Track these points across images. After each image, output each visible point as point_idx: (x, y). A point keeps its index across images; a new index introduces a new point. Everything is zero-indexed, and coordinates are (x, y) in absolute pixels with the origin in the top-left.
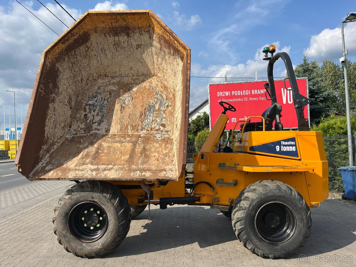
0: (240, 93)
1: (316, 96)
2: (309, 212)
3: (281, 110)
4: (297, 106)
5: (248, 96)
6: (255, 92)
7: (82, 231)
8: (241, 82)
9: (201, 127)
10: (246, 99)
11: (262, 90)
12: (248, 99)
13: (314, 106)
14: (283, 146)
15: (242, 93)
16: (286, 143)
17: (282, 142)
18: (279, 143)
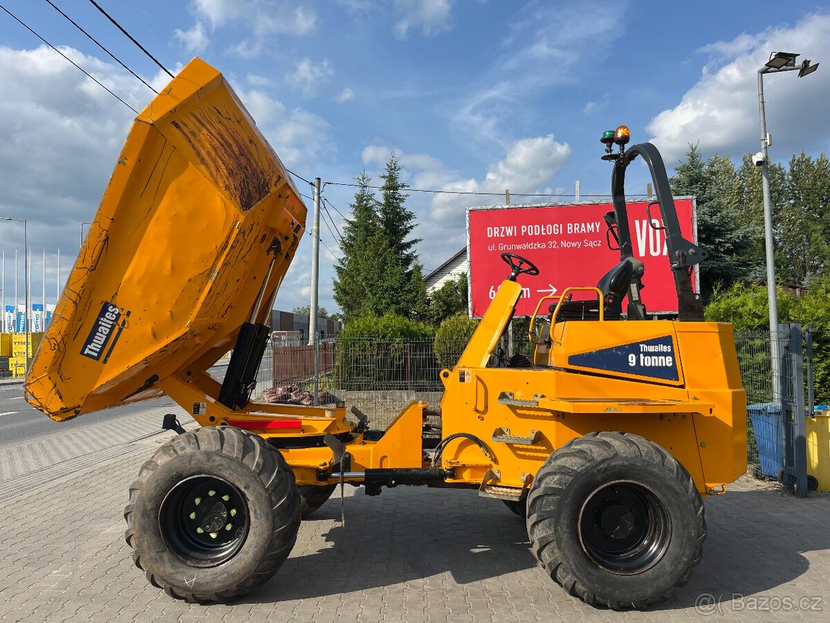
0: (541, 231)
1: (717, 240)
2: (702, 508)
3: (642, 274)
4: (676, 265)
5: (558, 238)
6: (573, 228)
7: (192, 542)
8: (543, 204)
9: (454, 308)
10: (553, 245)
11: (590, 225)
12: (559, 244)
13: (712, 262)
14: (645, 356)
15: (545, 231)
16: (651, 349)
17: (641, 345)
18: (635, 348)
